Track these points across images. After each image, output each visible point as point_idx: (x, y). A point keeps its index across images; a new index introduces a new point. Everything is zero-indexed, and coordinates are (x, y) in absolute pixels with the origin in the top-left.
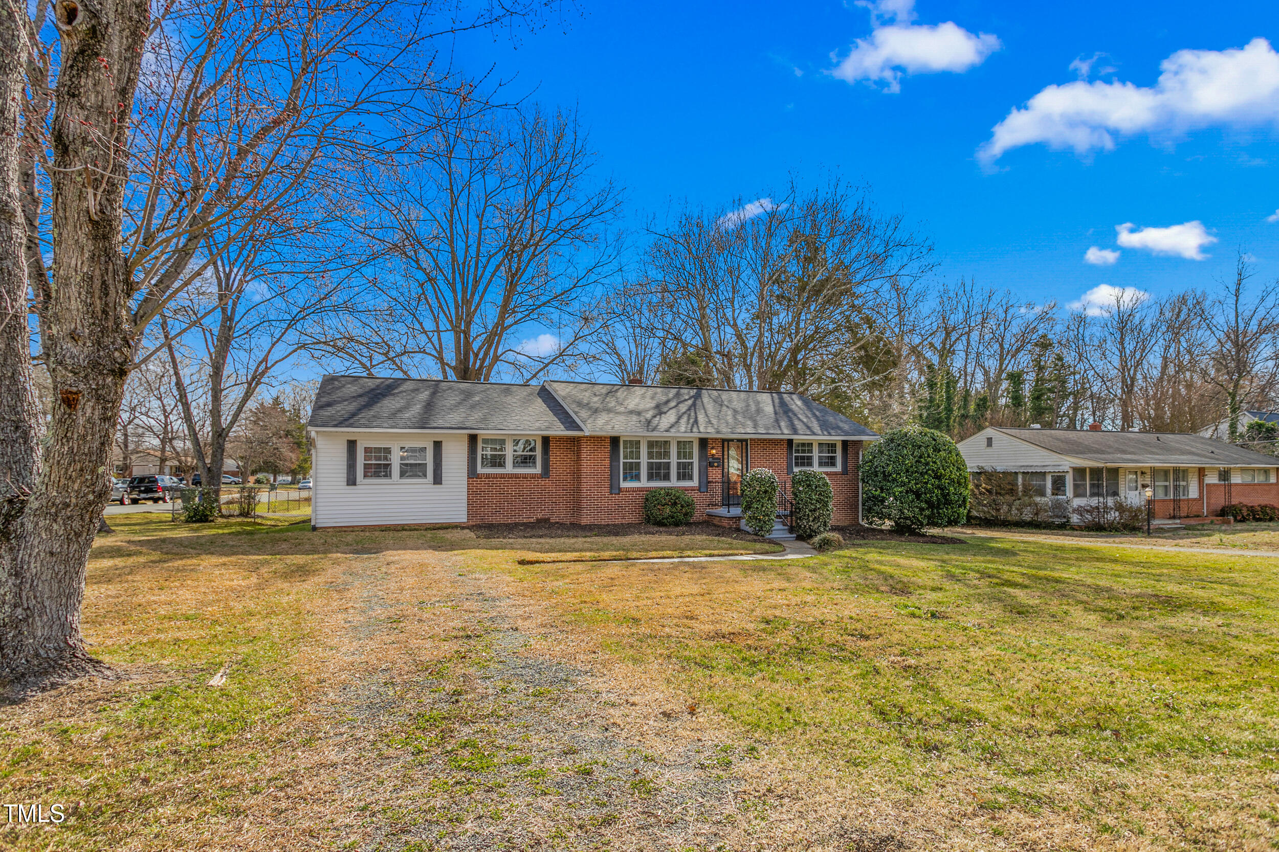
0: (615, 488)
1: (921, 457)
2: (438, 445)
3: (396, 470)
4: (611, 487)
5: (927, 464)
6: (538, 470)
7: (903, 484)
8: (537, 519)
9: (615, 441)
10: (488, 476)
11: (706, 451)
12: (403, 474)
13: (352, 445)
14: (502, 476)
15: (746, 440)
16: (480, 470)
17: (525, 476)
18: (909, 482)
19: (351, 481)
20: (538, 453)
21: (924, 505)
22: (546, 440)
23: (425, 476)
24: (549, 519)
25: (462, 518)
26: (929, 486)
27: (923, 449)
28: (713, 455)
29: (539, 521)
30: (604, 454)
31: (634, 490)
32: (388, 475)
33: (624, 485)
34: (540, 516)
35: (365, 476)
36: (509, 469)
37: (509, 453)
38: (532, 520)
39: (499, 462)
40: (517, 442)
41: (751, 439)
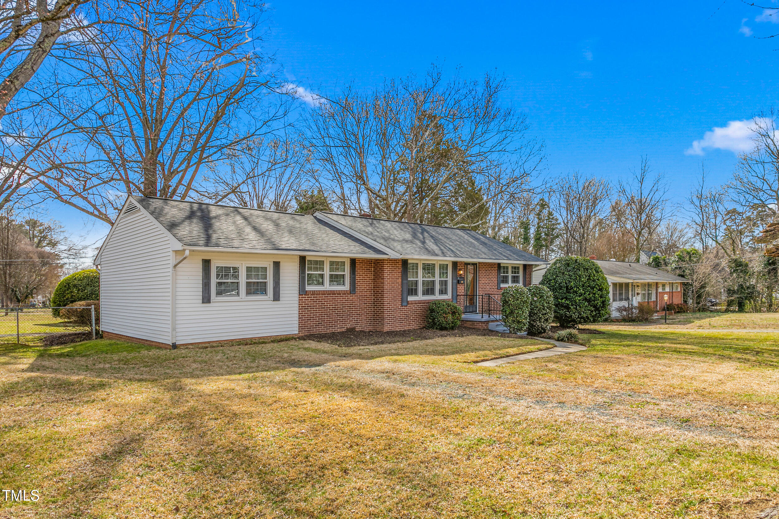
0: (404, 302)
2: (277, 265)
3: (243, 288)
4: (402, 301)
5: (594, 281)
6: (346, 287)
8: (347, 329)
9: (405, 262)
10: (313, 293)
11: (456, 271)
12: (248, 293)
13: (207, 263)
14: (324, 293)
15: (476, 264)
16: (308, 288)
17: (338, 293)
19: (206, 299)
20: (347, 272)
22: (353, 262)
23: (266, 293)
24: (354, 328)
25: (294, 330)
28: (461, 275)
30: (398, 273)
31: (416, 303)
32: (237, 293)
33: (410, 298)
34: (349, 326)
35: (218, 294)
36: (327, 286)
37: (327, 272)
38: (344, 330)
39: (320, 280)
40: (332, 263)
41: (479, 263)
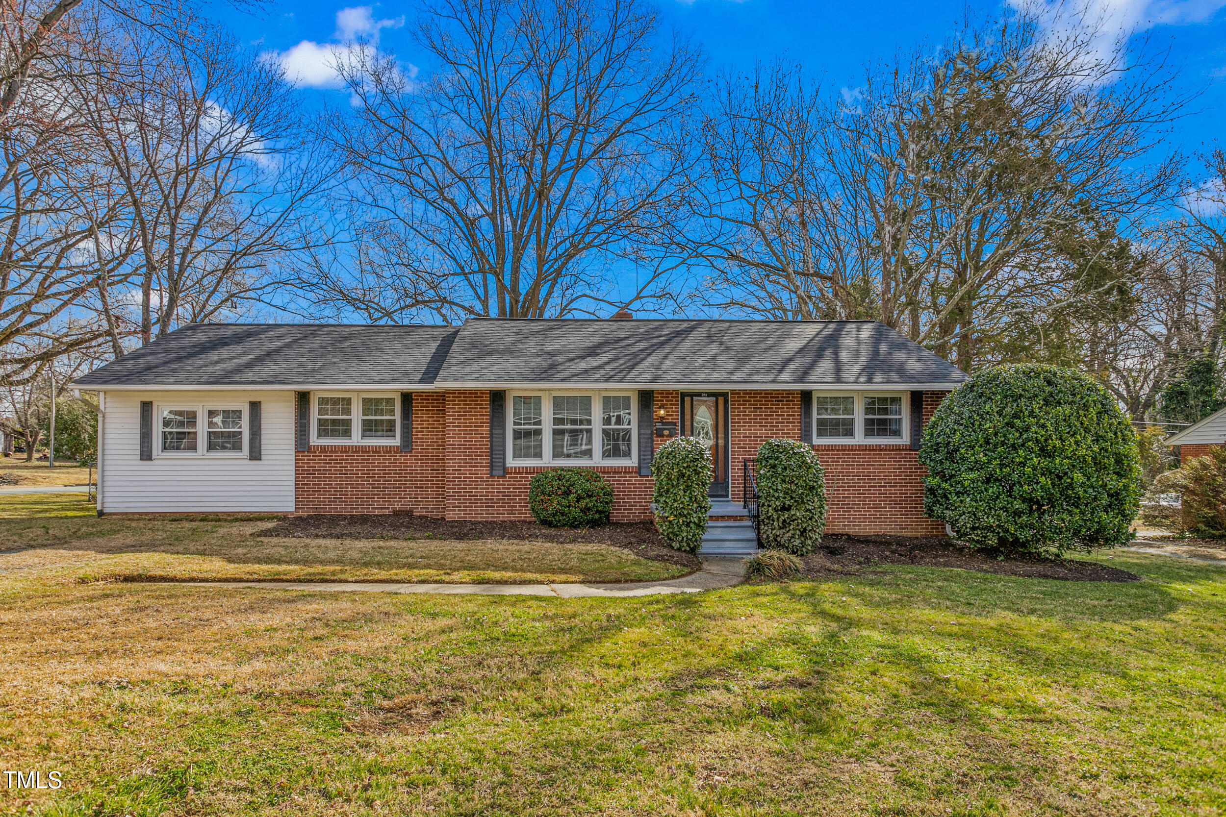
1: (1016, 416)
2: (255, 407)
3: (202, 441)
4: (492, 466)
6: (396, 440)
7: (977, 466)
8: (395, 511)
9: (497, 398)
10: (324, 449)
11: (651, 412)
12: (211, 447)
13: (146, 407)
14: (344, 450)
15: (725, 395)
16: (315, 440)
17: (376, 450)
18: (989, 462)
19: (146, 455)
20: (397, 417)
21: (1018, 505)
22: (408, 397)
23: (240, 448)
24: (411, 511)
25: (286, 503)
26: (1028, 470)
27: (1023, 402)
28: (662, 418)
29: (396, 513)
30: (480, 416)
31: (528, 471)
32: (193, 447)
33: (512, 462)
34: (398, 507)
35: (165, 448)
36: (356, 439)
37: (357, 416)
38: (386, 512)
39: (343, 429)
40: (366, 402)
41: (733, 392)
